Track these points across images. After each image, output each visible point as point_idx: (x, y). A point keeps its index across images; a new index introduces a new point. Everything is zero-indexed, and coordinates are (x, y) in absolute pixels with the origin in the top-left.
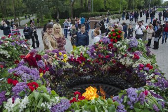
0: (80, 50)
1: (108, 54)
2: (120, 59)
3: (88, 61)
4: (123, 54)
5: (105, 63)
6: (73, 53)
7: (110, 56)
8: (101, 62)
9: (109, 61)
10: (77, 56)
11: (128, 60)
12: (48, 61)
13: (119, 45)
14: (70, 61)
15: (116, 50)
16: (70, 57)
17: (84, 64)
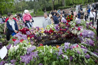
0: (50, 26)
1: (65, 28)
2: (71, 31)
3: (54, 32)
4: (73, 28)
5: (64, 33)
6: (47, 28)
7: (66, 29)
8: (62, 32)
9: (66, 32)
10: (49, 30)
11: (75, 31)
12: (33, 32)
13: (71, 23)
14: (45, 32)
15: (69, 26)
16: (45, 30)
17: (53, 34)
